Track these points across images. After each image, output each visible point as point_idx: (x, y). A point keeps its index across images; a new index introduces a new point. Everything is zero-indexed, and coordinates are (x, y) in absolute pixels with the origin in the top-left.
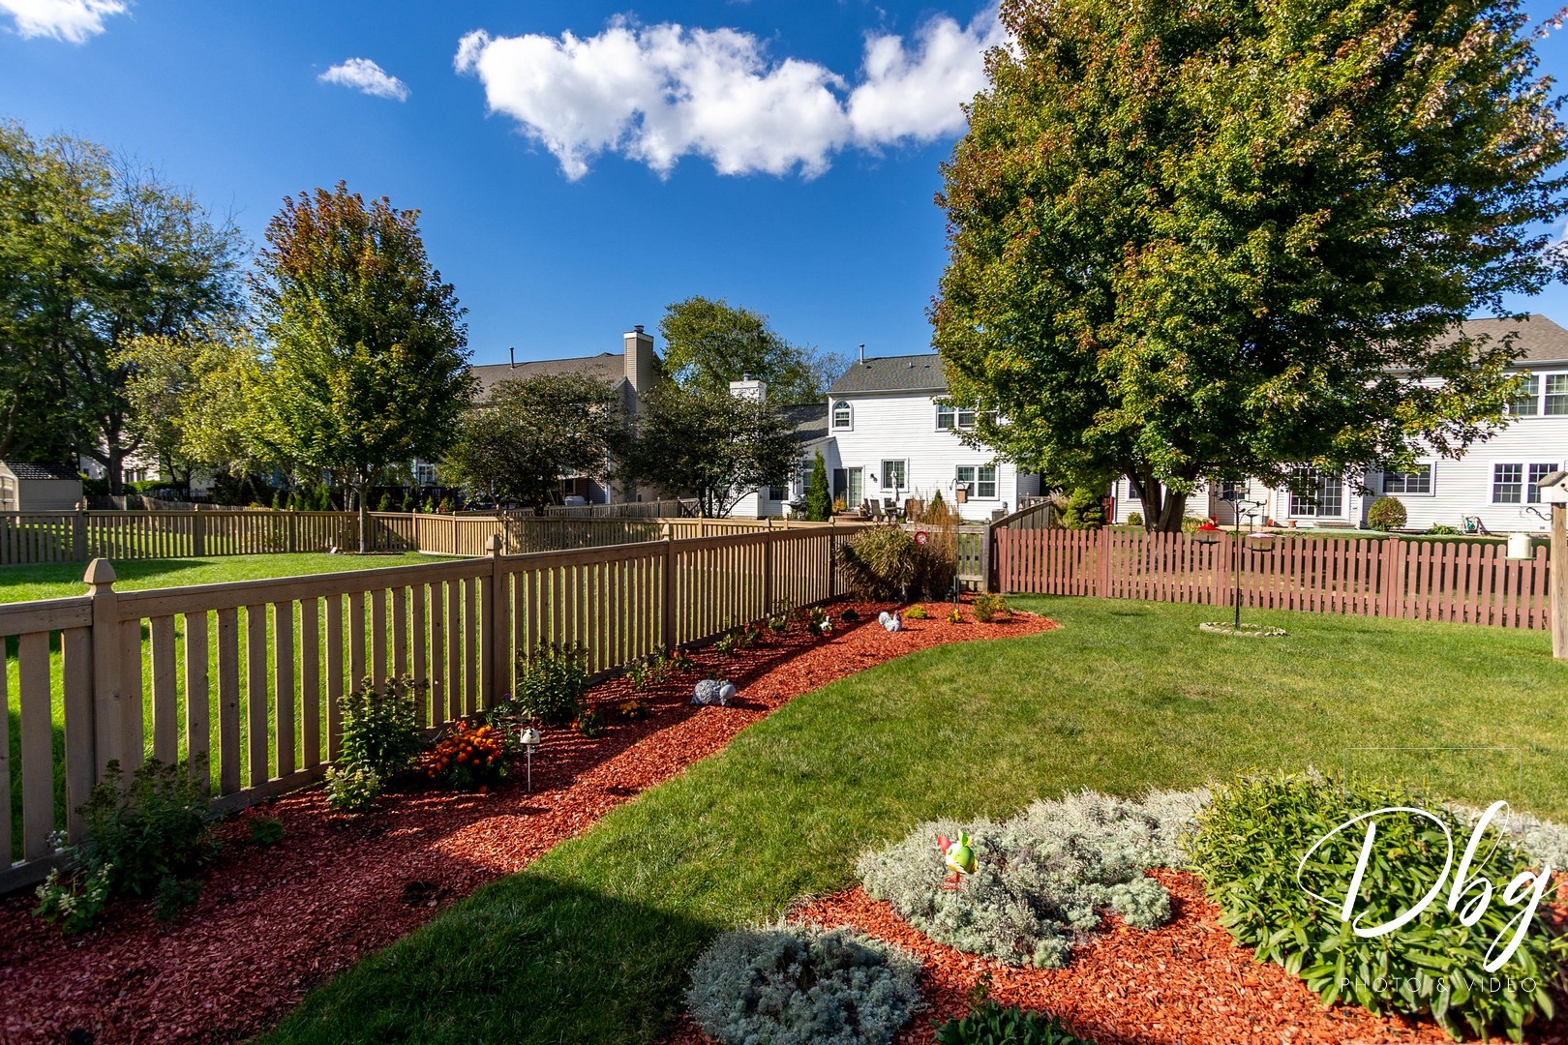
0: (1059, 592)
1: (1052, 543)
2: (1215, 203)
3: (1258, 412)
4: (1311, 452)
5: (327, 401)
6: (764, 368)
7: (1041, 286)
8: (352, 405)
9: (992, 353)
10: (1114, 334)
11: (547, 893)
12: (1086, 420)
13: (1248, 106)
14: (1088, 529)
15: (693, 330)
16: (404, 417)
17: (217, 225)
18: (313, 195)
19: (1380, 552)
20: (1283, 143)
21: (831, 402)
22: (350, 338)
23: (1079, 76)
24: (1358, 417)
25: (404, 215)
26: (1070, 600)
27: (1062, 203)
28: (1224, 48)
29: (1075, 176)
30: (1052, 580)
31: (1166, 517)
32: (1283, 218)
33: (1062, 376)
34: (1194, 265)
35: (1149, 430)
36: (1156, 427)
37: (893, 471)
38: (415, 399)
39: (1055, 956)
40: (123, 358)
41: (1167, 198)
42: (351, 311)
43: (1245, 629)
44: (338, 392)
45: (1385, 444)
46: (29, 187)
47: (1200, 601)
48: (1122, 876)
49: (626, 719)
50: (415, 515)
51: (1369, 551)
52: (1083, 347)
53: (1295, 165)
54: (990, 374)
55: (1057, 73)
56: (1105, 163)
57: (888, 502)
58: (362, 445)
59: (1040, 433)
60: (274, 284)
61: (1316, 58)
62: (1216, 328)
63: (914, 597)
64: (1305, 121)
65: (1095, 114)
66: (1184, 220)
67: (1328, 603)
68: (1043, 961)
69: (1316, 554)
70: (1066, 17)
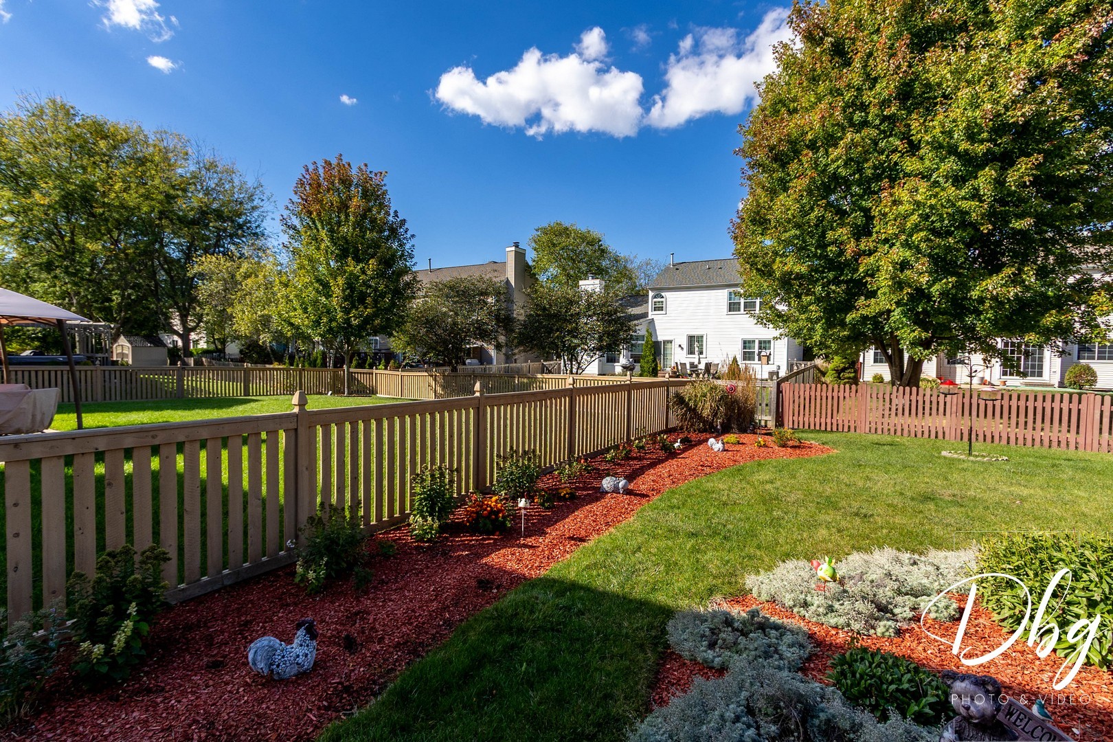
0: (829, 429)
1: (818, 394)
2: (953, 150)
3: (981, 300)
4: (1024, 330)
5: (328, 296)
6: (603, 270)
7: (817, 212)
8: (345, 299)
9: (778, 259)
10: (871, 245)
11: (562, 587)
12: (848, 306)
13: (979, 82)
14: (845, 384)
15: (554, 245)
16: (376, 307)
17: (251, 183)
18: (321, 163)
19: (1080, 403)
20: (1007, 108)
21: (651, 294)
22: (342, 256)
23: (848, 63)
24: (1059, 304)
25: (376, 175)
26: (838, 434)
27: (834, 153)
28: (962, 39)
29: (844, 134)
30: (823, 420)
31: (908, 377)
32: (1005, 160)
33: (831, 275)
34: (935, 196)
35: (897, 314)
36: (903, 312)
37: (694, 343)
38: (383, 295)
39: (891, 630)
40: (196, 269)
41: (913, 148)
42: (345, 238)
43: (977, 456)
44: (337, 291)
45: (1082, 323)
46: (142, 162)
47: (936, 437)
48: (925, 592)
49: (563, 499)
50: (375, 371)
51: (1070, 402)
52: (849, 254)
53: (1014, 124)
54: (778, 274)
55: (831, 61)
56: (865, 124)
57: (692, 365)
58: (350, 325)
59: (814, 316)
60: (296, 221)
61: (1035, 44)
62: (951, 240)
63: (726, 429)
64: (1024, 90)
65: (859, 89)
66: (927, 163)
67: (1038, 440)
68: (883, 633)
69: (1028, 403)
70: (837, 20)
